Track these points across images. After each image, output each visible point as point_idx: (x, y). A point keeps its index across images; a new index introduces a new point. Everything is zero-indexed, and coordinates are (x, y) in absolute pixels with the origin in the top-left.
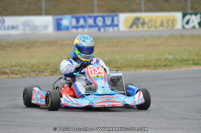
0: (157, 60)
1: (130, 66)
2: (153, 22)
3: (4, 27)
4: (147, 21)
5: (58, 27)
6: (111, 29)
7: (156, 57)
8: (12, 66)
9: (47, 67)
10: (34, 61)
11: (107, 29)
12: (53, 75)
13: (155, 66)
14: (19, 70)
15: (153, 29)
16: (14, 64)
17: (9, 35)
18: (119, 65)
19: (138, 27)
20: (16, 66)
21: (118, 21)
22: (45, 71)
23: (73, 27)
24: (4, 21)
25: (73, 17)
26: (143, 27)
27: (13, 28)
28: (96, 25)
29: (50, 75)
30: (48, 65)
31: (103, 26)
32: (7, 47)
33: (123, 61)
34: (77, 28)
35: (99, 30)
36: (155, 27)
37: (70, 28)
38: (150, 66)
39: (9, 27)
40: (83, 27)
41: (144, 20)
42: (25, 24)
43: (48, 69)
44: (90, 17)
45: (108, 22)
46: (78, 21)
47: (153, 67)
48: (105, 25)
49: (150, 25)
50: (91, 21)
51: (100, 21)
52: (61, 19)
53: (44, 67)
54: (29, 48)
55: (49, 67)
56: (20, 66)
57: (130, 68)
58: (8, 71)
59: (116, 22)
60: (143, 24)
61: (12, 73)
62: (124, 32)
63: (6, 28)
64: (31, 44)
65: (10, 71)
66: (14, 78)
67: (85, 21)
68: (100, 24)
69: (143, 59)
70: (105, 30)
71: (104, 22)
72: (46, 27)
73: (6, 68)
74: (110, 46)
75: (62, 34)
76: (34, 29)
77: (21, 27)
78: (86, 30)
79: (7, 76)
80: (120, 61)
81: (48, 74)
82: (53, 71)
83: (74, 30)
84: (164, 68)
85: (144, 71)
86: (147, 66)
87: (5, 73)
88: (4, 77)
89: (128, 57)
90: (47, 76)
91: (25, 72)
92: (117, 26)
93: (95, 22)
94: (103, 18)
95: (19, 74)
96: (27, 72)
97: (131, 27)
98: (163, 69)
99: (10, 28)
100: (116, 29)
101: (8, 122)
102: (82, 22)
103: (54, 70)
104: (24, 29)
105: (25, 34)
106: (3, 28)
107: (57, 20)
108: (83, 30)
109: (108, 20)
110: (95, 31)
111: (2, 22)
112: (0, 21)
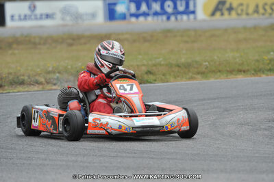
0: (258, 61)
1: (220, 71)
2: (244, 7)
3: (36, 15)
4: (235, 5)
5: (111, 14)
6: (185, 17)
7: (257, 58)
8: (49, 73)
10: (80, 64)
11: (179, 17)
13: (255, 71)
14: (58, 77)
15: (244, 16)
16: (50, 69)
17: (41, 27)
18: (204, 69)
19: (222, 14)
20: (54, 72)
21: (195, 6)
23: (132, 15)
24: (35, 7)
25: (131, 1)
26: (230, 14)
27: (48, 16)
28: (163, 12)
31: (173, 14)
32: (40, 44)
33: (210, 64)
34: (137, 16)
35: (168, 18)
36: (247, 14)
37: (128, 16)
38: (248, 70)
39: (41, 15)
40: (145, 15)
41: (231, 4)
42: (65, 11)
44: (156, 1)
45: (181, 8)
46: (138, 7)
47: (253, 72)
48: (176, 12)
49: (239, 12)
50: (156, 7)
51: (169, 6)
52: (115, 4)
54: (71, 45)
56: (59, 73)
57: (219, 74)
58: (42, 80)
59: (191, 8)
60: (230, 9)
61: (48, 83)
62: (204, 21)
63: (38, 16)
64: (74, 40)
65: (46, 79)
66: (51, 90)
67: (149, 7)
68: (170, 10)
69: (237, 60)
70: (176, 18)
71: (175, 7)
72: (94, 15)
73: (39, 74)
74: (186, 42)
75: (117, 25)
76: (77, 18)
77: (59, 16)
78: (150, 18)
79: (41, 87)
80: (205, 64)
83: (133, 19)
84: (269, 73)
85: (240, 78)
86: (244, 71)
87: (38, 83)
88: (36, 88)
89: (216, 58)
91: (66, 82)
92: (193, 12)
93: (162, 7)
94: (174, 2)
95: (59, 84)
96: (70, 81)
97: (213, 14)
98: (268, 75)
99: (44, 17)
100: (192, 16)
101: (46, 160)
102: (144, 8)
104: (63, 19)
105: (64, 26)
106: (33, 17)
107: (109, 4)
108: (146, 19)
109: (181, 5)
110: (162, 20)
111: (33, 8)
112: (30, 8)
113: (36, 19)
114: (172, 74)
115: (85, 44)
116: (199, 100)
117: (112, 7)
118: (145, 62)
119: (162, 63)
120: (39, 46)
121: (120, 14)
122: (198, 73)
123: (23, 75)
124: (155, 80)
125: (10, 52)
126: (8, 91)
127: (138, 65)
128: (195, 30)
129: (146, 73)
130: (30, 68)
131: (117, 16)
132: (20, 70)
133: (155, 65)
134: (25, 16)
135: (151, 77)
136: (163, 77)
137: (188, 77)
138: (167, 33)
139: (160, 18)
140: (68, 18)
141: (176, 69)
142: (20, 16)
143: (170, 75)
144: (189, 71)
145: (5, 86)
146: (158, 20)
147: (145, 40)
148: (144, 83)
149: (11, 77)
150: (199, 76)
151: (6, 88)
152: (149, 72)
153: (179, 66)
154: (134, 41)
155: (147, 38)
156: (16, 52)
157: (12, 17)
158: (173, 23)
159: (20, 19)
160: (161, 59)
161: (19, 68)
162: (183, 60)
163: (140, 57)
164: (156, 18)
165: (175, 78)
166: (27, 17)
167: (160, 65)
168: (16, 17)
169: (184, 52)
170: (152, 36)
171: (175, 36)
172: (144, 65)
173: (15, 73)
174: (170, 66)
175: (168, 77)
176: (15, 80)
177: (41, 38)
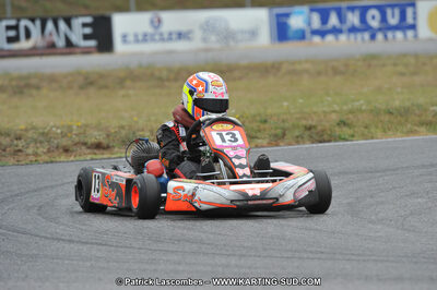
3: (161, 34)
5: (282, 32)
6: (399, 35)
9: (262, 126)
10: (234, 111)
11: (390, 35)
12: (277, 145)
17: (170, 52)
18: (430, 118)
21: (415, 13)
22: (258, 135)
23: (315, 32)
24: (159, 21)
25: (312, 10)
27: (180, 36)
28: (365, 27)
29: (270, 144)
30: (265, 121)
31: (380, 29)
32: (168, 80)
34: (322, 33)
35: (373, 37)
37: (308, 35)
39: (170, 34)
40: (336, 31)
42: (208, 27)
43: (265, 130)
44: (352, 9)
45: (393, 20)
46: (324, 20)
48: (386, 27)
50: (353, 19)
51: (373, 17)
52: (287, 15)
53: (255, 125)
55: (267, 126)
59: (410, 20)
62: (431, 40)
63: (166, 36)
67: (342, 19)
68: (375, 24)
70: (386, 36)
71: (384, 19)
72: (253, 33)
74: (402, 74)
75: (290, 49)
76: (226, 38)
77: (198, 34)
78: (343, 37)
80: (432, 108)
81: (265, 142)
82: (276, 136)
83: (317, 39)
90: (263, 147)
92: (413, 27)
93: (363, 19)
94: (382, 9)
100: (410, 33)
101: (179, 264)
102: (333, 20)
103: (279, 132)
104: (205, 40)
105: (207, 50)
106: (157, 37)
107: (278, 16)
108: (337, 39)
109: (393, 16)
110: (363, 39)
111: (156, 24)
112: (152, 22)
113: (162, 40)
114: (380, 125)
115: (240, 78)
116: (423, 166)
117: (283, 19)
118: (336, 108)
119: (364, 108)
120: (167, 83)
121: (297, 31)
122: (422, 124)
123: (143, 130)
124: (353, 136)
125: (122, 92)
126: (119, 155)
127: (324, 112)
128: (416, 56)
129: (338, 124)
130: (153, 118)
131: (290, 34)
132: (137, 122)
133: (351, 112)
134: (145, 35)
135: (346, 131)
136: (366, 131)
137: (405, 130)
138: (370, 60)
139: (359, 36)
140: (213, 38)
141: (387, 118)
142: (136, 36)
143: (377, 127)
144: (406, 121)
145: (113, 147)
146: (356, 39)
147: (336, 72)
148: (336, 141)
149: (123, 132)
150: (423, 129)
151: (116, 149)
152: (343, 123)
153: (391, 113)
154: (319, 73)
155: (339, 69)
156: (131, 92)
157: (124, 37)
158: (380, 45)
159: (137, 41)
160: (362, 102)
161: (135, 119)
162: (397, 103)
163: (329, 99)
164: (352, 36)
165: (385, 131)
166: (148, 37)
167: (360, 111)
168: (131, 38)
169: (399, 90)
170: (346, 65)
171: (384, 65)
172: (334, 111)
173: (130, 127)
174: (376, 112)
175: (373, 130)
176: (131, 136)
177: (170, 70)
